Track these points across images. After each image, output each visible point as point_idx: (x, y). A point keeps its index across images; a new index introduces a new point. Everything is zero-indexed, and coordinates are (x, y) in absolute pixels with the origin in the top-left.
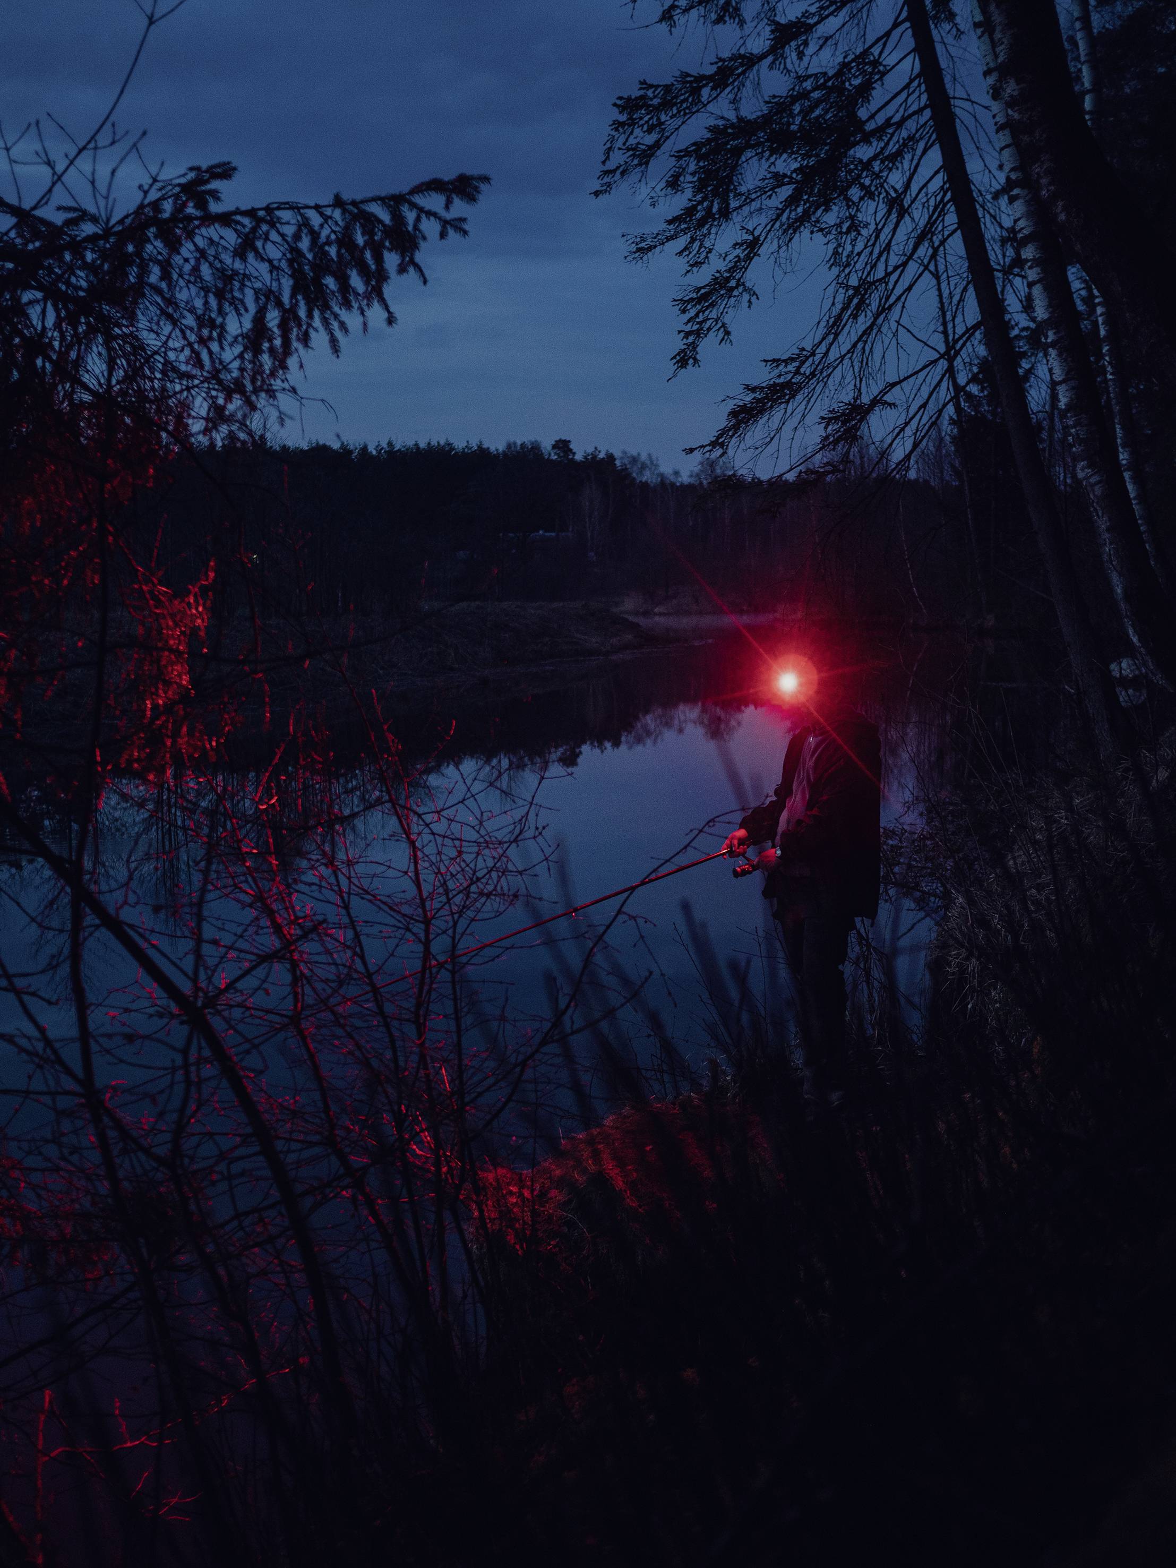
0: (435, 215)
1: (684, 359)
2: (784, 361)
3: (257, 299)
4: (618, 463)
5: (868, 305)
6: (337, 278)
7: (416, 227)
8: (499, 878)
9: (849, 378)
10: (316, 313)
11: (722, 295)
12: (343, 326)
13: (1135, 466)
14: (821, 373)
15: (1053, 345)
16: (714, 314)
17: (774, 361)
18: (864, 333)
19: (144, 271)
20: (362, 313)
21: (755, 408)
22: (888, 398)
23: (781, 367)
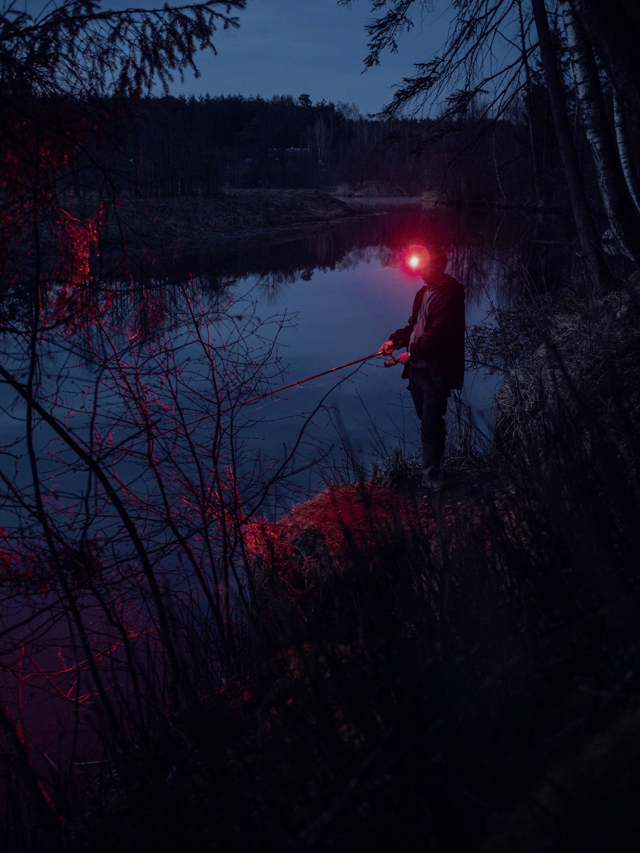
0: (221, 15)
1: (370, 61)
2: (426, 65)
3: (122, 62)
4: (336, 108)
5: (475, 32)
6: (167, 52)
7: (210, 23)
8: (257, 384)
9: (464, 73)
10: (156, 70)
11: (393, 24)
12: (170, 77)
13: (623, 124)
14: (448, 70)
15: (577, 61)
16: (388, 35)
17: (421, 65)
18: (472, 48)
19: (59, 46)
20: (181, 71)
21: (409, 92)
22: (484, 88)
23: (425, 68)
